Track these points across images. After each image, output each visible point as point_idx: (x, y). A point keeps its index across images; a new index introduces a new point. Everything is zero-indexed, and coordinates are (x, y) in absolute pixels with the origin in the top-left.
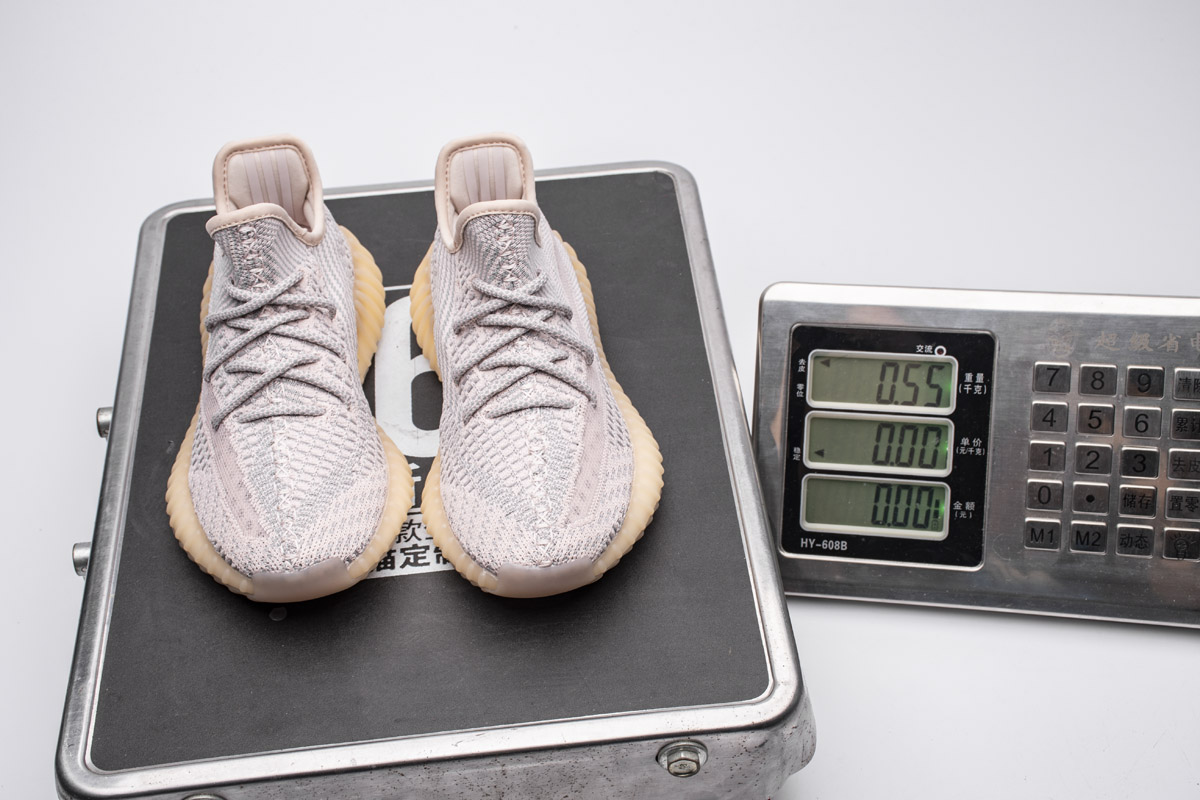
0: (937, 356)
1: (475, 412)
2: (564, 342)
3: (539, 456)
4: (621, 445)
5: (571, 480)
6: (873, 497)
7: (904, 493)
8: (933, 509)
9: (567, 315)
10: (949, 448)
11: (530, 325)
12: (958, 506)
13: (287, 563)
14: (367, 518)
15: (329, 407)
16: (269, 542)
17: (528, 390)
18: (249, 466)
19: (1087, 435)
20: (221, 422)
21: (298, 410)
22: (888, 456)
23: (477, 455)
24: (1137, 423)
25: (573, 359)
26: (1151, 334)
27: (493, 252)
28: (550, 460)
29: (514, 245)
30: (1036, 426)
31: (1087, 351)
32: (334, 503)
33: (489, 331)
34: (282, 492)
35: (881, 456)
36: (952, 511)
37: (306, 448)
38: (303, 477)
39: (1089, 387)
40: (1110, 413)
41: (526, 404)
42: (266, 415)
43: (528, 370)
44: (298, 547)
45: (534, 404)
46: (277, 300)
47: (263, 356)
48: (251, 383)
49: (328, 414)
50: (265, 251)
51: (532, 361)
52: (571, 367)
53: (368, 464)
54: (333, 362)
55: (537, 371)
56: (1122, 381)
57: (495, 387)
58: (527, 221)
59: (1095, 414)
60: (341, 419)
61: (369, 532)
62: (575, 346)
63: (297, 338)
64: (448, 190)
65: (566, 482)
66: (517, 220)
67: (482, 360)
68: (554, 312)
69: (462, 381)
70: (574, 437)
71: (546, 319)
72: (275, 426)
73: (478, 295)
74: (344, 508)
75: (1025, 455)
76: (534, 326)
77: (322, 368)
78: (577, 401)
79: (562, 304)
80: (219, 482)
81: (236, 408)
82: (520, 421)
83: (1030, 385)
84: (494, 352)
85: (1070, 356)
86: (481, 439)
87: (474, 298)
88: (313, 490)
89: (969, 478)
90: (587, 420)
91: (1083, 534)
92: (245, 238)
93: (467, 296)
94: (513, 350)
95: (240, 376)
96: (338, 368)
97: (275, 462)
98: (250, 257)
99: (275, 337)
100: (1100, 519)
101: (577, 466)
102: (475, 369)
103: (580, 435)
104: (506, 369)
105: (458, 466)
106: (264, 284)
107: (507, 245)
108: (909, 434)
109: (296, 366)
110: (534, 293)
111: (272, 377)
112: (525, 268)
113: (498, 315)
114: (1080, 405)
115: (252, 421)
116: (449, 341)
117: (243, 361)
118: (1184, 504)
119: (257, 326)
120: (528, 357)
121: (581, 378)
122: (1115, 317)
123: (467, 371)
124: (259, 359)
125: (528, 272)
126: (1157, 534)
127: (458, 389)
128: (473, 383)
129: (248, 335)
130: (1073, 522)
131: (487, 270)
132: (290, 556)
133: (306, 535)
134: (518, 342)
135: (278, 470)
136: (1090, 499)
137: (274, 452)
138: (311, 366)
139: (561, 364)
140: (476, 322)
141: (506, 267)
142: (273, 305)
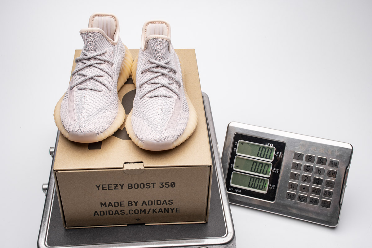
0: (270, 146)
1: (144, 96)
2: (173, 79)
3: (161, 110)
4: (186, 111)
5: (169, 118)
6: (250, 180)
7: (257, 180)
8: (264, 185)
9: (175, 72)
10: (270, 170)
11: (163, 72)
12: (270, 185)
13: (80, 130)
14: (107, 123)
15: (104, 90)
16: (76, 123)
17: (160, 91)
18: (77, 101)
19: (306, 172)
20: (73, 88)
21: (94, 89)
22: (255, 170)
23: (143, 108)
24: (318, 171)
25: (175, 84)
26: (325, 149)
27: (155, 50)
28: (164, 112)
29: (161, 49)
30: (293, 168)
31: (308, 151)
32: (98, 117)
33: (151, 73)
34: (84, 110)
35: (253, 170)
36: (269, 186)
37: (94, 100)
38: (91, 107)
39: (308, 160)
40: (312, 167)
41: (159, 95)
42: (85, 88)
43: (161, 85)
44: (84, 126)
45: (161, 95)
46: (96, 57)
47: (89, 72)
48: (83, 78)
49: (103, 92)
50: (94, 41)
51: (162, 83)
52: (174, 87)
53: (111, 108)
54: (108, 78)
55: (164, 86)
56: (316, 160)
57: (151, 89)
58: (166, 42)
59: (308, 167)
60: (106, 94)
61: (106, 127)
62: (176, 81)
63: (99, 69)
64: (146, 35)
65: (167, 118)
66: (163, 41)
67: (148, 81)
68: (171, 71)
69: (142, 87)
70: (172, 106)
71: (168, 72)
72: (87, 92)
73: (149, 63)
74: (101, 119)
75: (289, 175)
76: (164, 73)
77: (105, 79)
78: (174, 96)
79: (174, 68)
80: (68, 105)
81: (77, 85)
82: (157, 99)
83: (293, 157)
84: (152, 79)
85: (304, 151)
86: (145, 104)
87: (148, 64)
88: (93, 112)
89: (274, 178)
90: (177, 102)
91: (301, 197)
92: (89, 36)
93: (146, 63)
94: (157, 79)
95: (81, 76)
96: (110, 80)
97: (84, 102)
98: (90, 43)
99: (93, 67)
100: (306, 194)
101: (172, 114)
102: (146, 84)
103: (174, 106)
104: (155, 84)
105: (137, 111)
106: (93, 51)
107: (159, 48)
108: (261, 165)
109: (97, 76)
110: (166, 64)
111: (89, 78)
112: (164, 56)
113: (154, 69)
114: (305, 164)
115: (81, 89)
116: (139, 76)
117: (82, 72)
118: (327, 193)
119: (88, 63)
120: (161, 81)
121: (177, 91)
122: (316, 143)
123: (143, 84)
124: (87, 72)
125: (165, 57)
126: (320, 201)
127: (140, 89)
128: (144, 88)
129: (86, 65)
130: (299, 194)
131: (153, 55)
132: (81, 128)
133: (87, 124)
134: (159, 77)
135: (84, 104)
136: (304, 189)
137: (85, 99)
138: (102, 77)
139: (171, 85)
140: (148, 70)
141: (158, 55)
142: (94, 58)
